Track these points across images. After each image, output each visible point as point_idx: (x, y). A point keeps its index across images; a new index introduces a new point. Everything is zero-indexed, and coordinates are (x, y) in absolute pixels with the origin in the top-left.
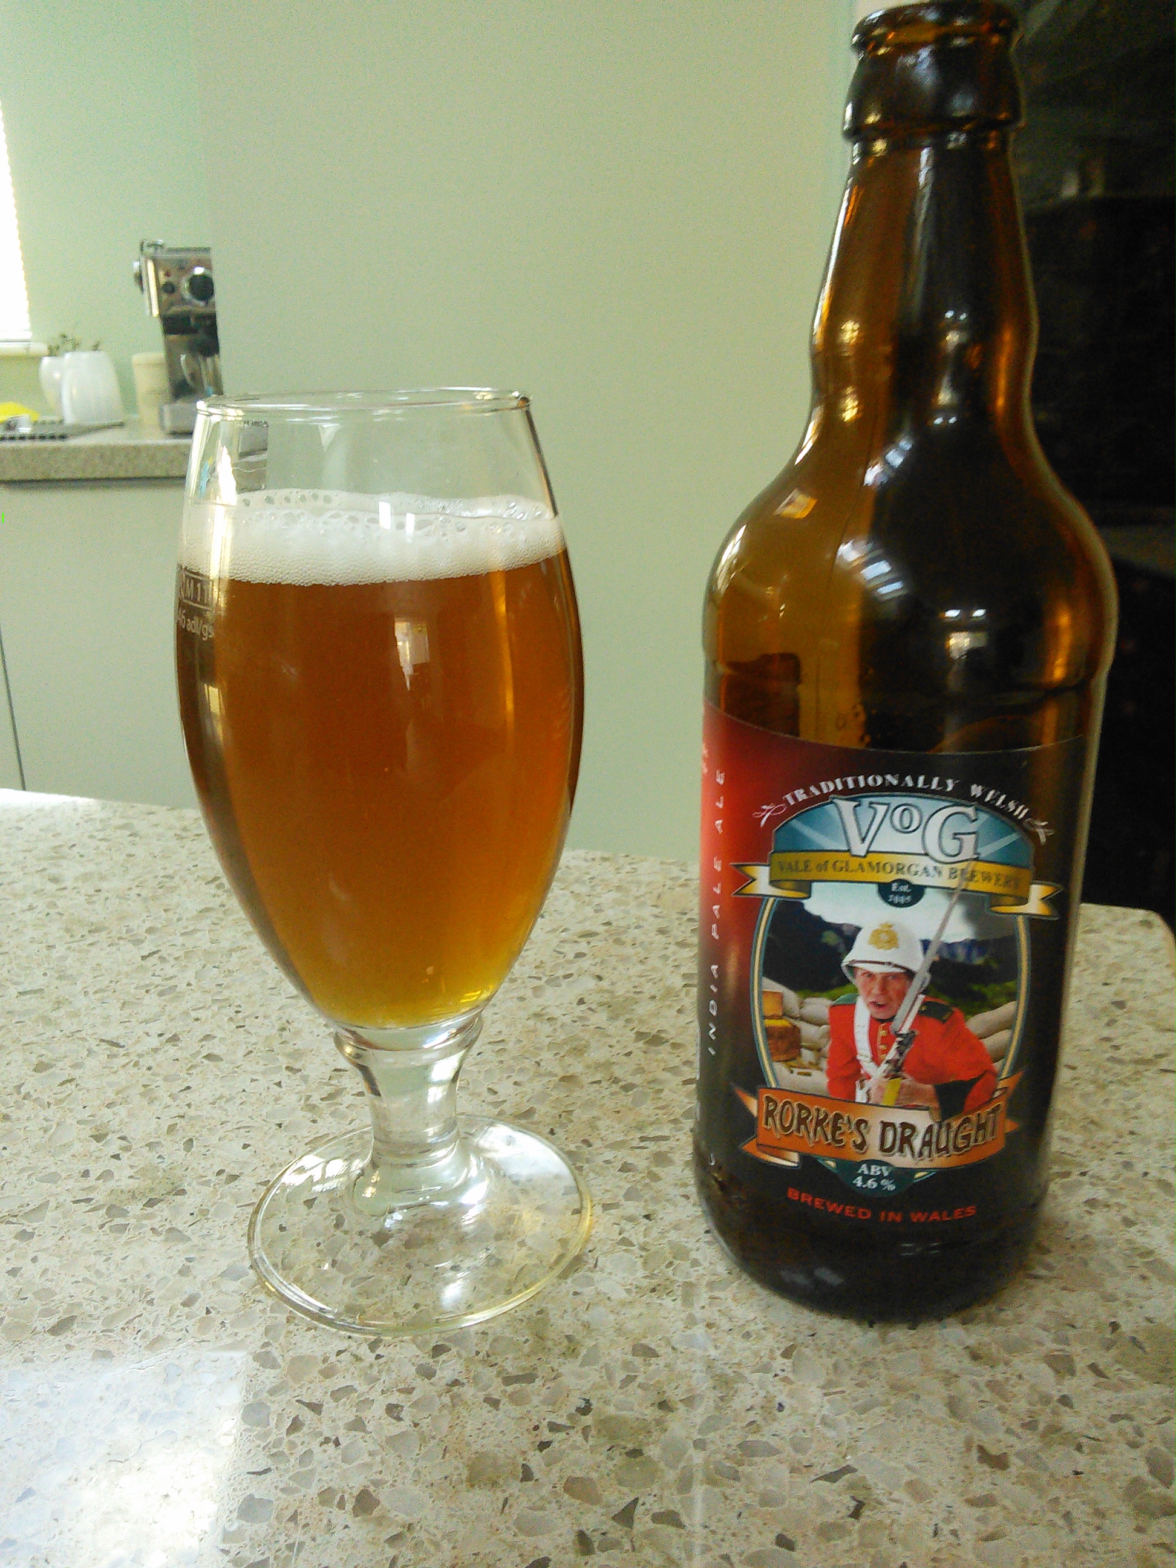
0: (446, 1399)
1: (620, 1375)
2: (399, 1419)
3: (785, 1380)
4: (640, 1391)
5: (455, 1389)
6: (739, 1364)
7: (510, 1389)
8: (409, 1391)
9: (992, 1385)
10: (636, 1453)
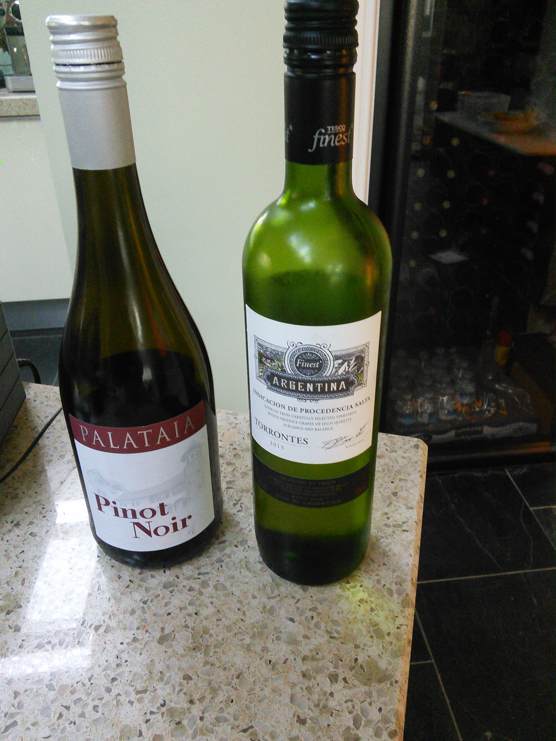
0: (115, 702)
1: (177, 689)
2: (97, 712)
3: (236, 689)
4: (184, 696)
5: (118, 697)
6: (220, 682)
7: (138, 697)
8: (101, 699)
9: (308, 689)
10: (179, 723)
